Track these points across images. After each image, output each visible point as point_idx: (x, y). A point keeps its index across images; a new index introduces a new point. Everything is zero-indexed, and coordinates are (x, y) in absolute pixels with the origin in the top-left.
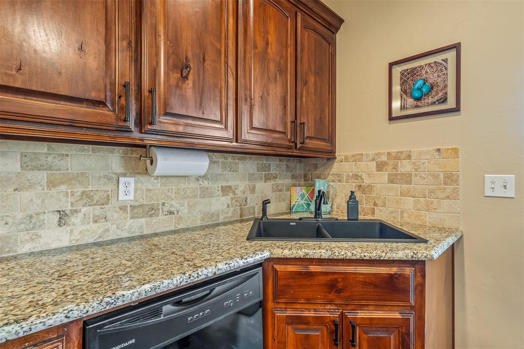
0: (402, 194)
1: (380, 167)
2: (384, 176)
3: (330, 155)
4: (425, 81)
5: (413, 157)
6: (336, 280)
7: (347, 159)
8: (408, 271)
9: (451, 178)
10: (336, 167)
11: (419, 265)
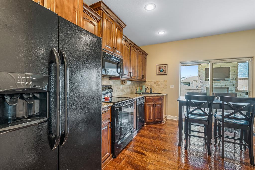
0: (159, 88)
1: (155, 83)
2: (156, 85)
3: (145, 81)
4: (163, 69)
5: (161, 82)
6: (153, 99)
7: (149, 82)
8: (162, 97)
9: (166, 85)
10: (146, 83)
11: (163, 96)
